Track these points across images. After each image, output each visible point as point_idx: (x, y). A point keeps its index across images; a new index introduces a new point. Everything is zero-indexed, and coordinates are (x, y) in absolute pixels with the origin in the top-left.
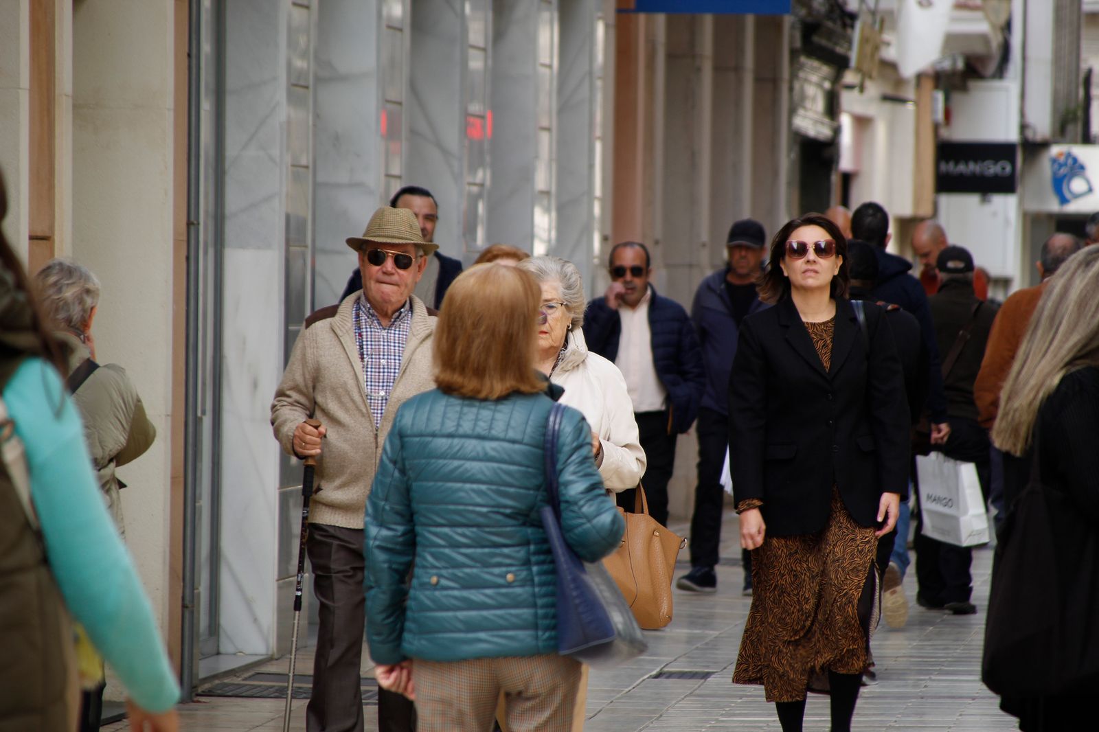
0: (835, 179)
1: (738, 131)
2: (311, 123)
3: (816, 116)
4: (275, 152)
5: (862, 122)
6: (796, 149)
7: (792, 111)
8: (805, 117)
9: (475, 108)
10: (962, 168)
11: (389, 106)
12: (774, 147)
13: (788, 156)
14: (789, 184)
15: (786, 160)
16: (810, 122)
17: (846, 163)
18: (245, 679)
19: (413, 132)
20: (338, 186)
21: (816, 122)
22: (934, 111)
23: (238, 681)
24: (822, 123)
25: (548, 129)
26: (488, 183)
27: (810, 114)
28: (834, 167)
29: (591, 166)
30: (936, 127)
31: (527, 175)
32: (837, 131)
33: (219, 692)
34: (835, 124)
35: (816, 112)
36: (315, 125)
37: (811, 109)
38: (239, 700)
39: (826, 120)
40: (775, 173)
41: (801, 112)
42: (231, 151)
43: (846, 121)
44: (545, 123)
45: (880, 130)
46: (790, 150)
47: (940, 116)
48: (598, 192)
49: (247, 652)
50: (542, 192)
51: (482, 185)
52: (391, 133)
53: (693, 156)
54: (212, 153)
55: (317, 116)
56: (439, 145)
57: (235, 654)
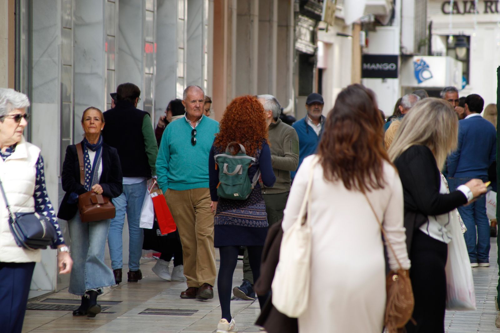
0: (315, 72)
1: (270, 49)
2: (72, 46)
3: (306, 43)
4: (56, 59)
5: (328, 45)
6: (297, 58)
7: (295, 40)
8: (301, 43)
9: (149, 39)
10: (373, 66)
11: (110, 38)
12: (287, 57)
13: (294, 61)
14: (294, 74)
15: (293, 63)
16: (304, 46)
17: (320, 64)
18: (42, 302)
19: (120, 50)
20: (86, 74)
21: (306, 45)
22: (360, 41)
23: (38, 302)
24: (309, 46)
25: (183, 49)
26: (155, 73)
27: (303, 42)
28: (315, 66)
29: (203, 65)
30: (362, 48)
31: (173, 70)
32: (316, 49)
33: (30, 307)
34: (315, 46)
35: (306, 41)
36: (74, 46)
37: (304, 40)
38: (39, 311)
39: (311, 45)
40: (288, 69)
41: (299, 41)
42: (35, 58)
43: (320, 45)
44: (182, 46)
45: (336, 49)
46: (294, 58)
47: (363, 43)
48: (206, 78)
49: (43, 289)
50: (180, 77)
51: (152, 74)
52: (110, 50)
53: (250, 60)
54: (26, 59)
55: (75, 42)
56: (133, 56)
57: (37, 290)
